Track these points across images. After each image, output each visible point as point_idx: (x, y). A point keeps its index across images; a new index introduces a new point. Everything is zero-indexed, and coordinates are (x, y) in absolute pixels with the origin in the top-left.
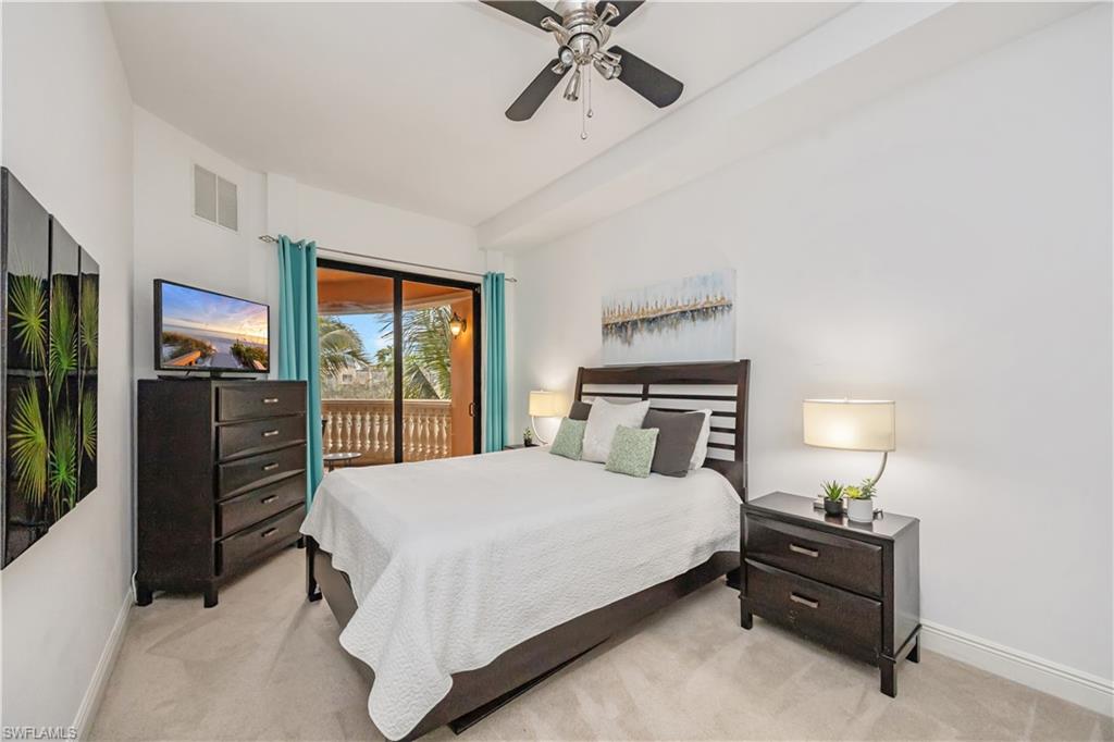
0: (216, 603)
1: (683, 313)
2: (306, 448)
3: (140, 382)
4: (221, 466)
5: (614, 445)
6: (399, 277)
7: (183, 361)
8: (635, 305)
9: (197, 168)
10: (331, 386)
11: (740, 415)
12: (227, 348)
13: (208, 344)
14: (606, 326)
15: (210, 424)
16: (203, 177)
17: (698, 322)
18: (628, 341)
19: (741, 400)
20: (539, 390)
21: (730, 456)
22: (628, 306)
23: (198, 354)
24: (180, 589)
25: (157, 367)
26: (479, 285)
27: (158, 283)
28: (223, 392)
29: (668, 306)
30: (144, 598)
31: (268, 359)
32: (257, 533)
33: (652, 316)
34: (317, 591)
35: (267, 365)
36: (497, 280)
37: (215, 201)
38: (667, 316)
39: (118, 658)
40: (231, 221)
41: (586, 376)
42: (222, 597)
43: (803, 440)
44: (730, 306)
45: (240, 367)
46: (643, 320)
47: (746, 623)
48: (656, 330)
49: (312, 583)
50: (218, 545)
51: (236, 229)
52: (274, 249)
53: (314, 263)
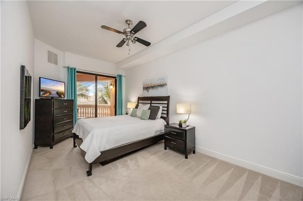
0: (52, 148)
1: (158, 85)
2: (73, 115)
3: (36, 100)
4: (54, 118)
5: (142, 114)
6: (96, 75)
7: (45, 95)
8: (149, 83)
9: (48, 51)
10: (80, 101)
11: (168, 107)
12: (55, 92)
13: (51, 91)
14: (144, 88)
15: (52, 109)
16: (50, 53)
17: (161, 88)
18: (148, 91)
19: (168, 104)
20: (129, 102)
21: (165, 116)
22: (148, 83)
23: (49, 94)
24: (44, 145)
25: (40, 96)
26: (116, 77)
27: (40, 78)
28: (55, 102)
29: (156, 84)
30: (36, 147)
31: (65, 95)
32: (62, 133)
33: (153, 86)
34: (76, 145)
35: (64, 96)
36: (120, 76)
37: (53, 59)
38: (155, 86)
39: (32, 158)
40: (56, 63)
41: (140, 99)
42: (54, 147)
43: (176, 112)
44: (167, 84)
45: (58, 97)
46: (151, 87)
47: (166, 149)
48: (153, 89)
49: (75, 143)
50: (53, 136)
51: (57, 65)
52: (66, 69)
53: (76, 72)
